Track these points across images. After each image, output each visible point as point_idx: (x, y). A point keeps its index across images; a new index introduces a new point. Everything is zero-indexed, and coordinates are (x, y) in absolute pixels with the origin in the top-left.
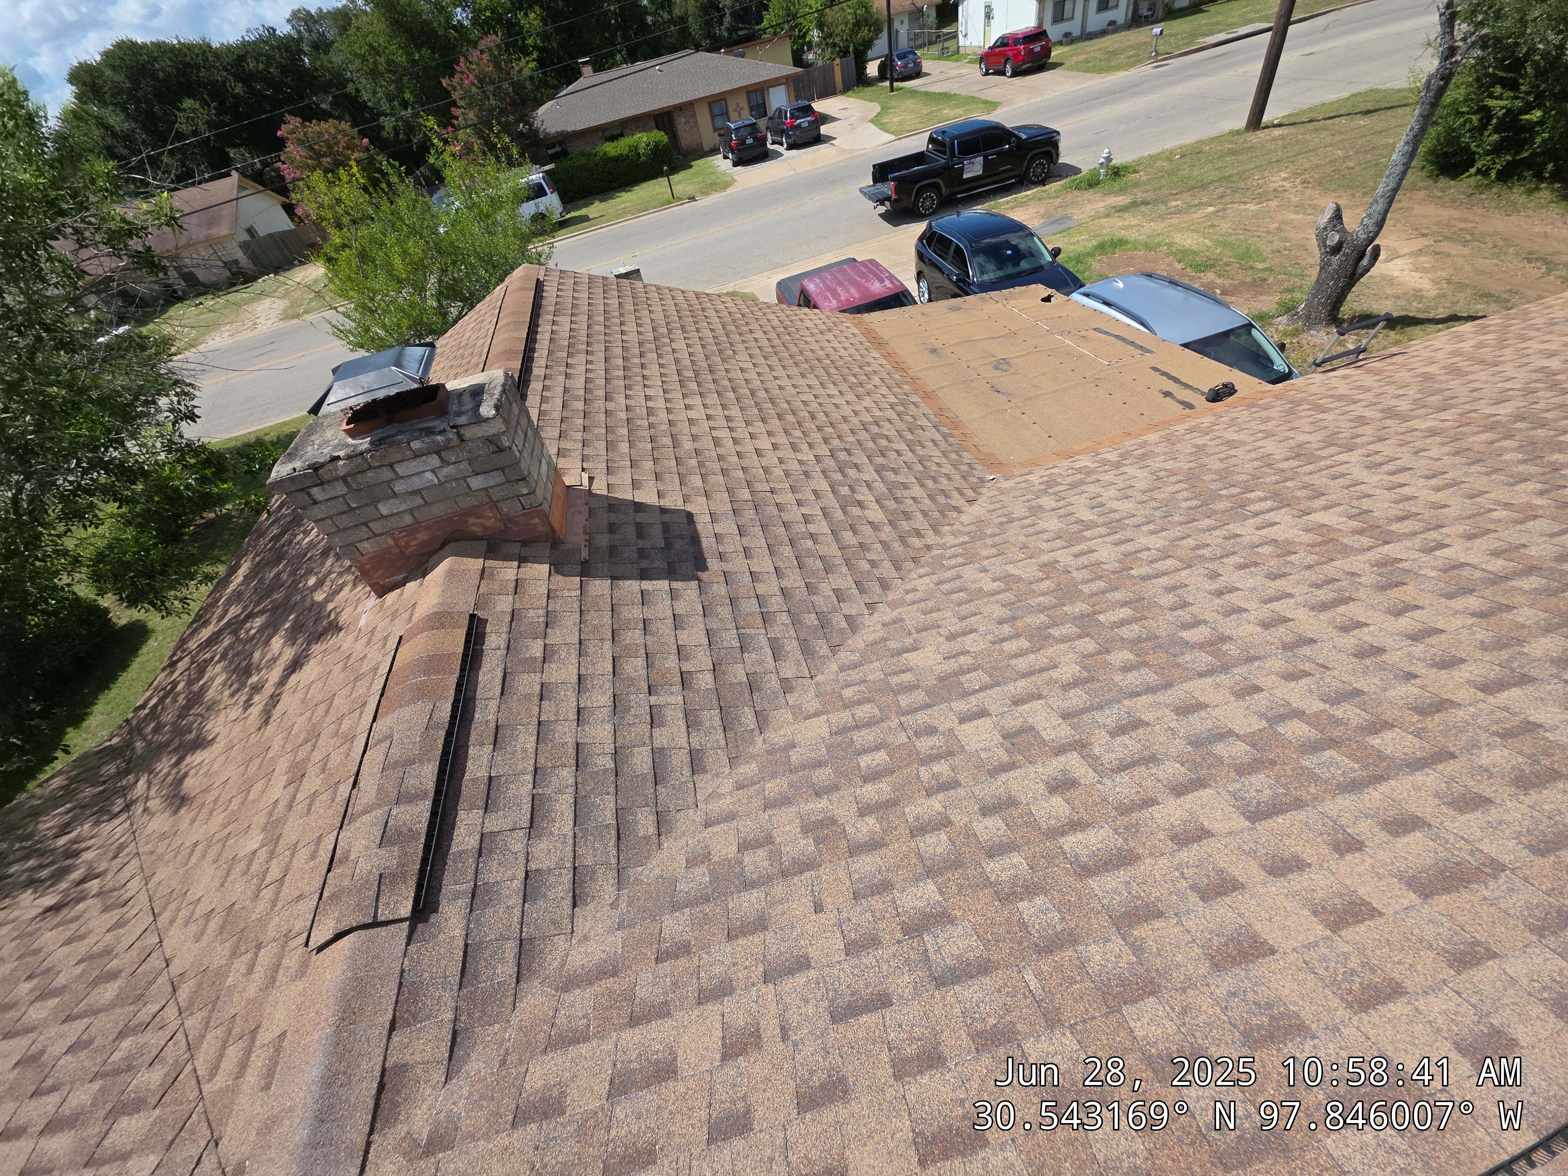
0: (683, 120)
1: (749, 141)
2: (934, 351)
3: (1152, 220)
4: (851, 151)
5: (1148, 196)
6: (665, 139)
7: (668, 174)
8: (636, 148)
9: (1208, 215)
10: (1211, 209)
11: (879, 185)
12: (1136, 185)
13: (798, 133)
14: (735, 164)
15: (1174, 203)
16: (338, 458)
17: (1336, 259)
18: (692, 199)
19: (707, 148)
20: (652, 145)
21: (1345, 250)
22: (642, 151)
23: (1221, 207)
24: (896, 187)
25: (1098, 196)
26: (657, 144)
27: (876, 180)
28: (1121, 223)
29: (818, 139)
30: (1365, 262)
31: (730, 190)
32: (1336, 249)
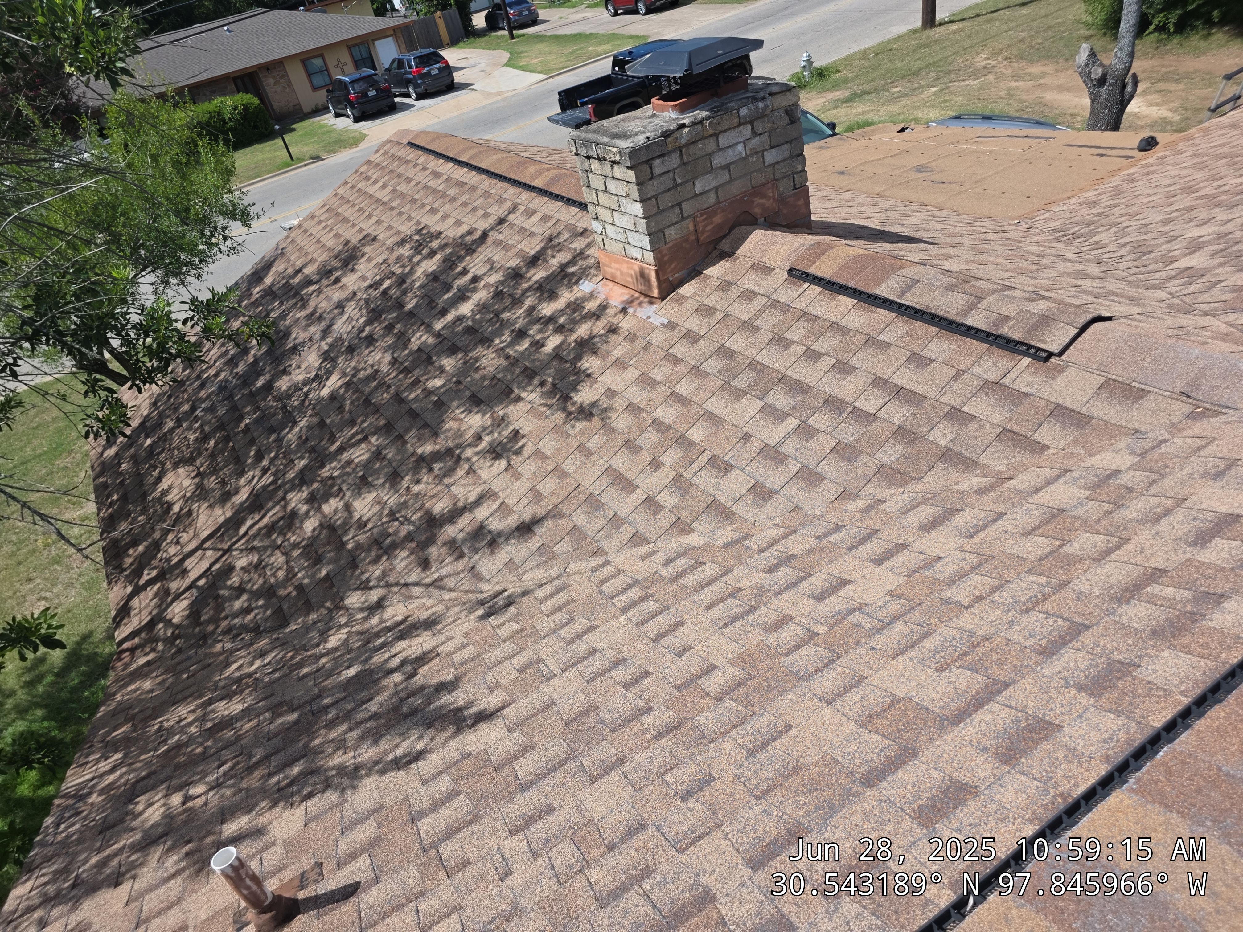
0: (271, 81)
1: (372, 93)
2: (842, 173)
3: (883, 105)
4: (499, 93)
5: (866, 87)
6: (256, 101)
7: (281, 134)
8: (219, 113)
9: (934, 94)
10: (934, 89)
11: (569, 112)
12: (846, 81)
13: (428, 81)
14: (357, 120)
15: (895, 90)
16: (683, 126)
17: (1104, 90)
18: (317, 158)
19: (306, 109)
20: (240, 108)
21: (1110, 80)
22: (227, 116)
23: (943, 86)
24: (594, 110)
25: (814, 94)
26: (246, 107)
27: (564, 108)
28: (854, 111)
29: (451, 87)
30: (1129, 89)
31: (362, 146)
32: (1102, 81)
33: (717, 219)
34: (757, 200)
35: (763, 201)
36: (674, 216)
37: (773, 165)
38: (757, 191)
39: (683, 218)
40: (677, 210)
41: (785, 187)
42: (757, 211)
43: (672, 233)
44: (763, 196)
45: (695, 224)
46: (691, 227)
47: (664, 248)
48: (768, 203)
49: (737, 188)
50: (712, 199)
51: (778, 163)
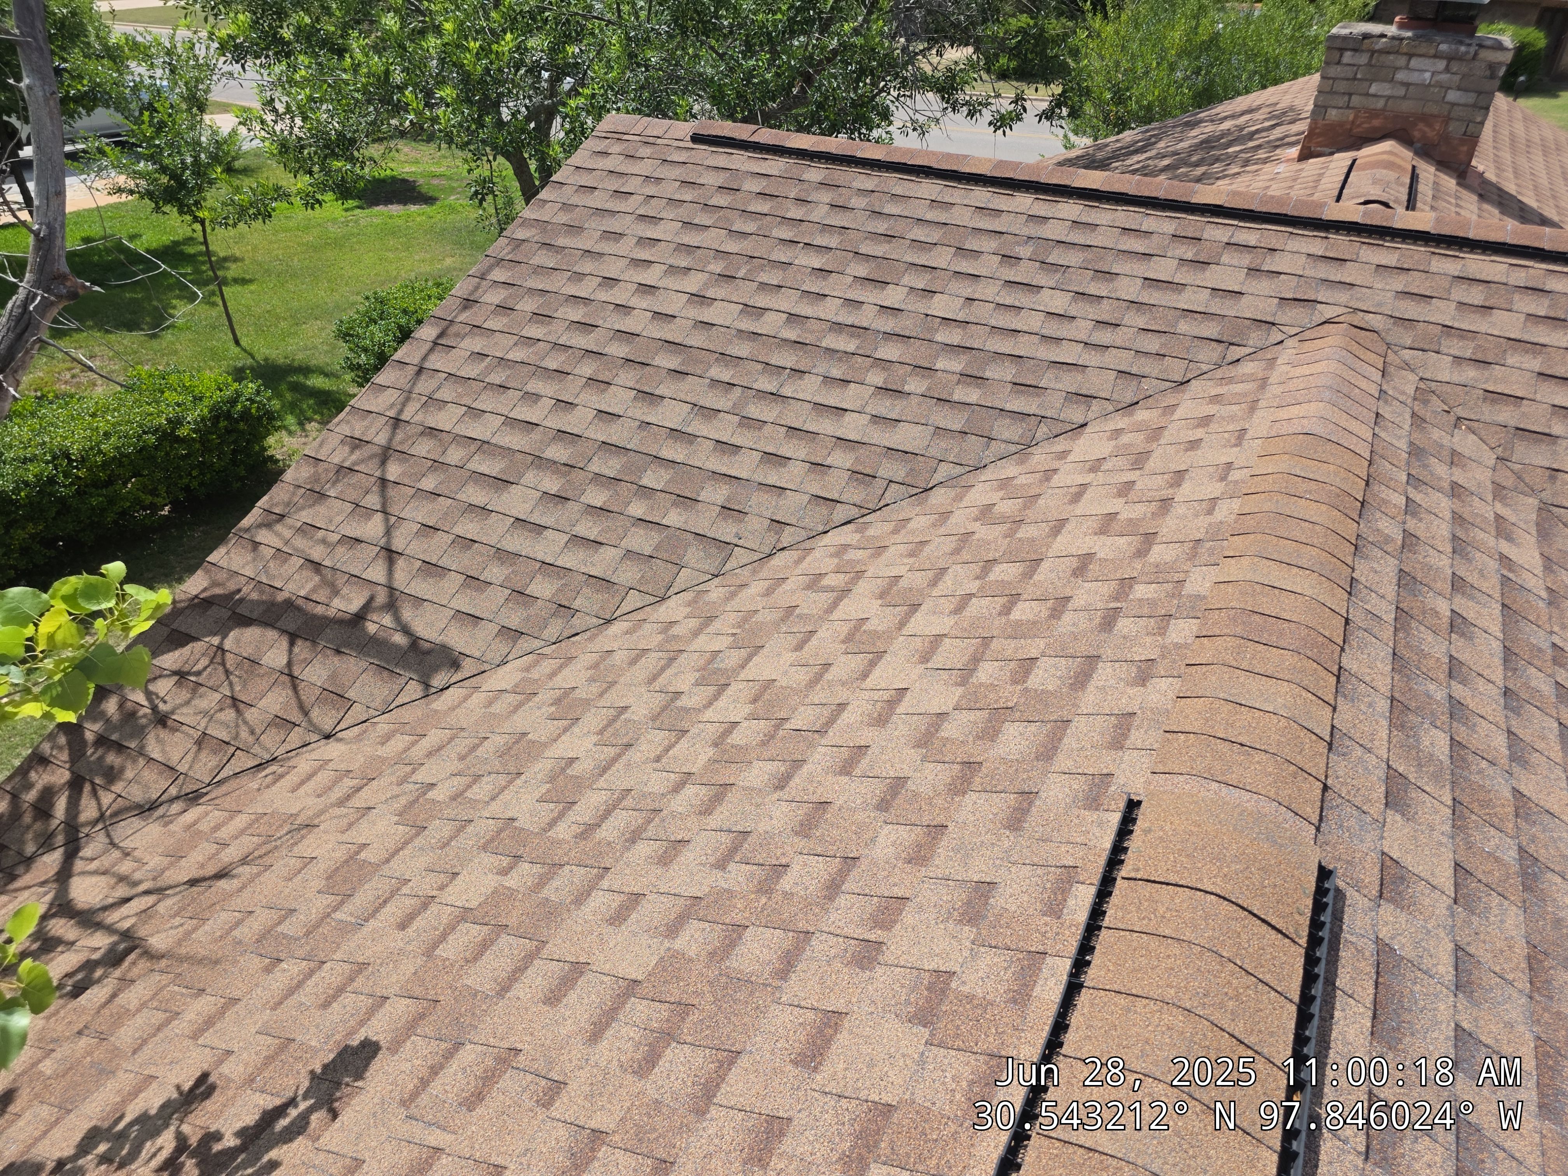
33: (1376, 123)
34: (1421, 126)
35: (1426, 129)
36: (1342, 101)
37: (1453, 105)
38: (1426, 118)
39: (1348, 107)
40: (1346, 98)
41: (1455, 129)
42: (1417, 134)
43: (1333, 114)
44: (1430, 126)
45: (1356, 117)
46: (1351, 118)
47: (1321, 122)
48: (1430, 133)
49: (1406, 106)
50: (1380, 104)
51: (1458, 105)
